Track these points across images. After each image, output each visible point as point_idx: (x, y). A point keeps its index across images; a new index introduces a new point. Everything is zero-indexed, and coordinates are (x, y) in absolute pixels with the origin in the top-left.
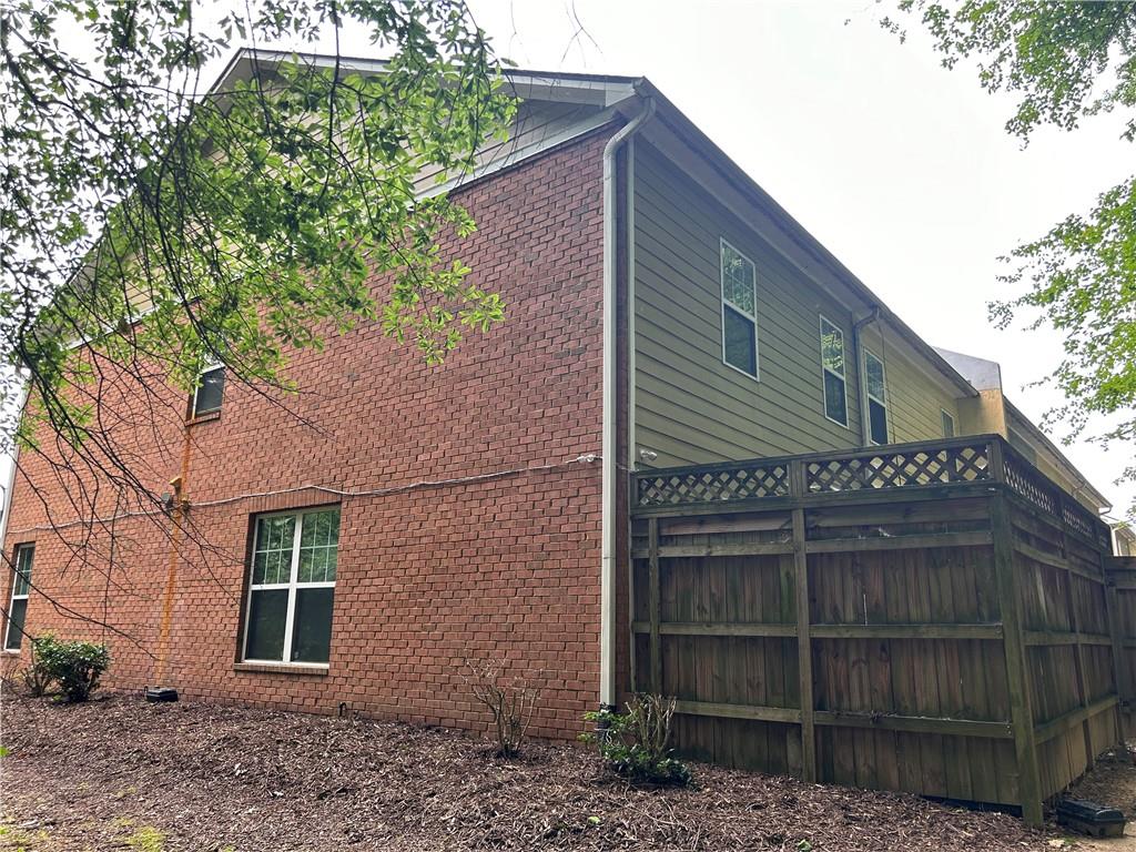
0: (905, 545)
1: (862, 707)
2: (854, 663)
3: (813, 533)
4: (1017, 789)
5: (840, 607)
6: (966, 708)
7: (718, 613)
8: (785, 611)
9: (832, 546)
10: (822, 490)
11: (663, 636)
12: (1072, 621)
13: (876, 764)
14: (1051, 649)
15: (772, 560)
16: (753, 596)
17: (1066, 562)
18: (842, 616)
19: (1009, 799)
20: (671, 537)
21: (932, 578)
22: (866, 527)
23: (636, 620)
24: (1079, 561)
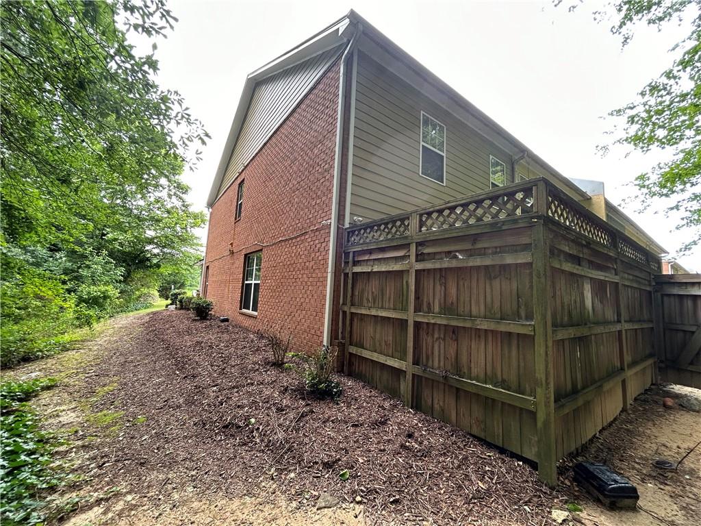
0: (471, 264)
1: (439, 367)
2: (437, 339)
3: (420, 257)
4: (536, 449)
5: (432, 305)
6: (503, 381)
7: (374, 303)
8: (404, 303)
9: (428, 265)
10: (427, 230)
11: (352, 313)
12: (619, 315)
13: (444, 405)
14: (593, 337)
15: (400, 273)
16: (390, 294)
17: (617, 277)
18: (432, 309)
19: (530, 454)
20: (359, 261)
21: (488, 286)
22: (449, 252)
23: (343, 304)
24: (631, 277)
